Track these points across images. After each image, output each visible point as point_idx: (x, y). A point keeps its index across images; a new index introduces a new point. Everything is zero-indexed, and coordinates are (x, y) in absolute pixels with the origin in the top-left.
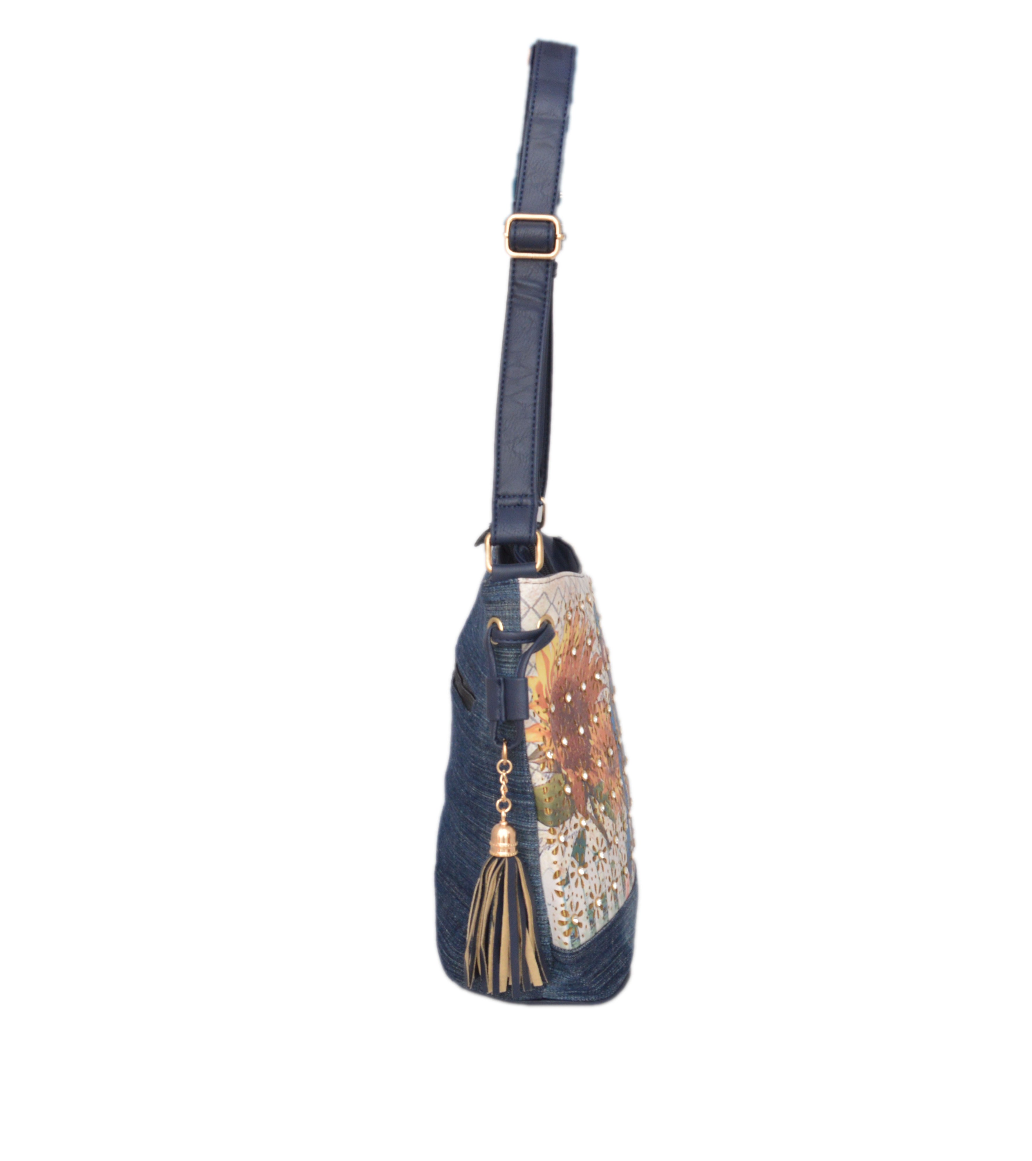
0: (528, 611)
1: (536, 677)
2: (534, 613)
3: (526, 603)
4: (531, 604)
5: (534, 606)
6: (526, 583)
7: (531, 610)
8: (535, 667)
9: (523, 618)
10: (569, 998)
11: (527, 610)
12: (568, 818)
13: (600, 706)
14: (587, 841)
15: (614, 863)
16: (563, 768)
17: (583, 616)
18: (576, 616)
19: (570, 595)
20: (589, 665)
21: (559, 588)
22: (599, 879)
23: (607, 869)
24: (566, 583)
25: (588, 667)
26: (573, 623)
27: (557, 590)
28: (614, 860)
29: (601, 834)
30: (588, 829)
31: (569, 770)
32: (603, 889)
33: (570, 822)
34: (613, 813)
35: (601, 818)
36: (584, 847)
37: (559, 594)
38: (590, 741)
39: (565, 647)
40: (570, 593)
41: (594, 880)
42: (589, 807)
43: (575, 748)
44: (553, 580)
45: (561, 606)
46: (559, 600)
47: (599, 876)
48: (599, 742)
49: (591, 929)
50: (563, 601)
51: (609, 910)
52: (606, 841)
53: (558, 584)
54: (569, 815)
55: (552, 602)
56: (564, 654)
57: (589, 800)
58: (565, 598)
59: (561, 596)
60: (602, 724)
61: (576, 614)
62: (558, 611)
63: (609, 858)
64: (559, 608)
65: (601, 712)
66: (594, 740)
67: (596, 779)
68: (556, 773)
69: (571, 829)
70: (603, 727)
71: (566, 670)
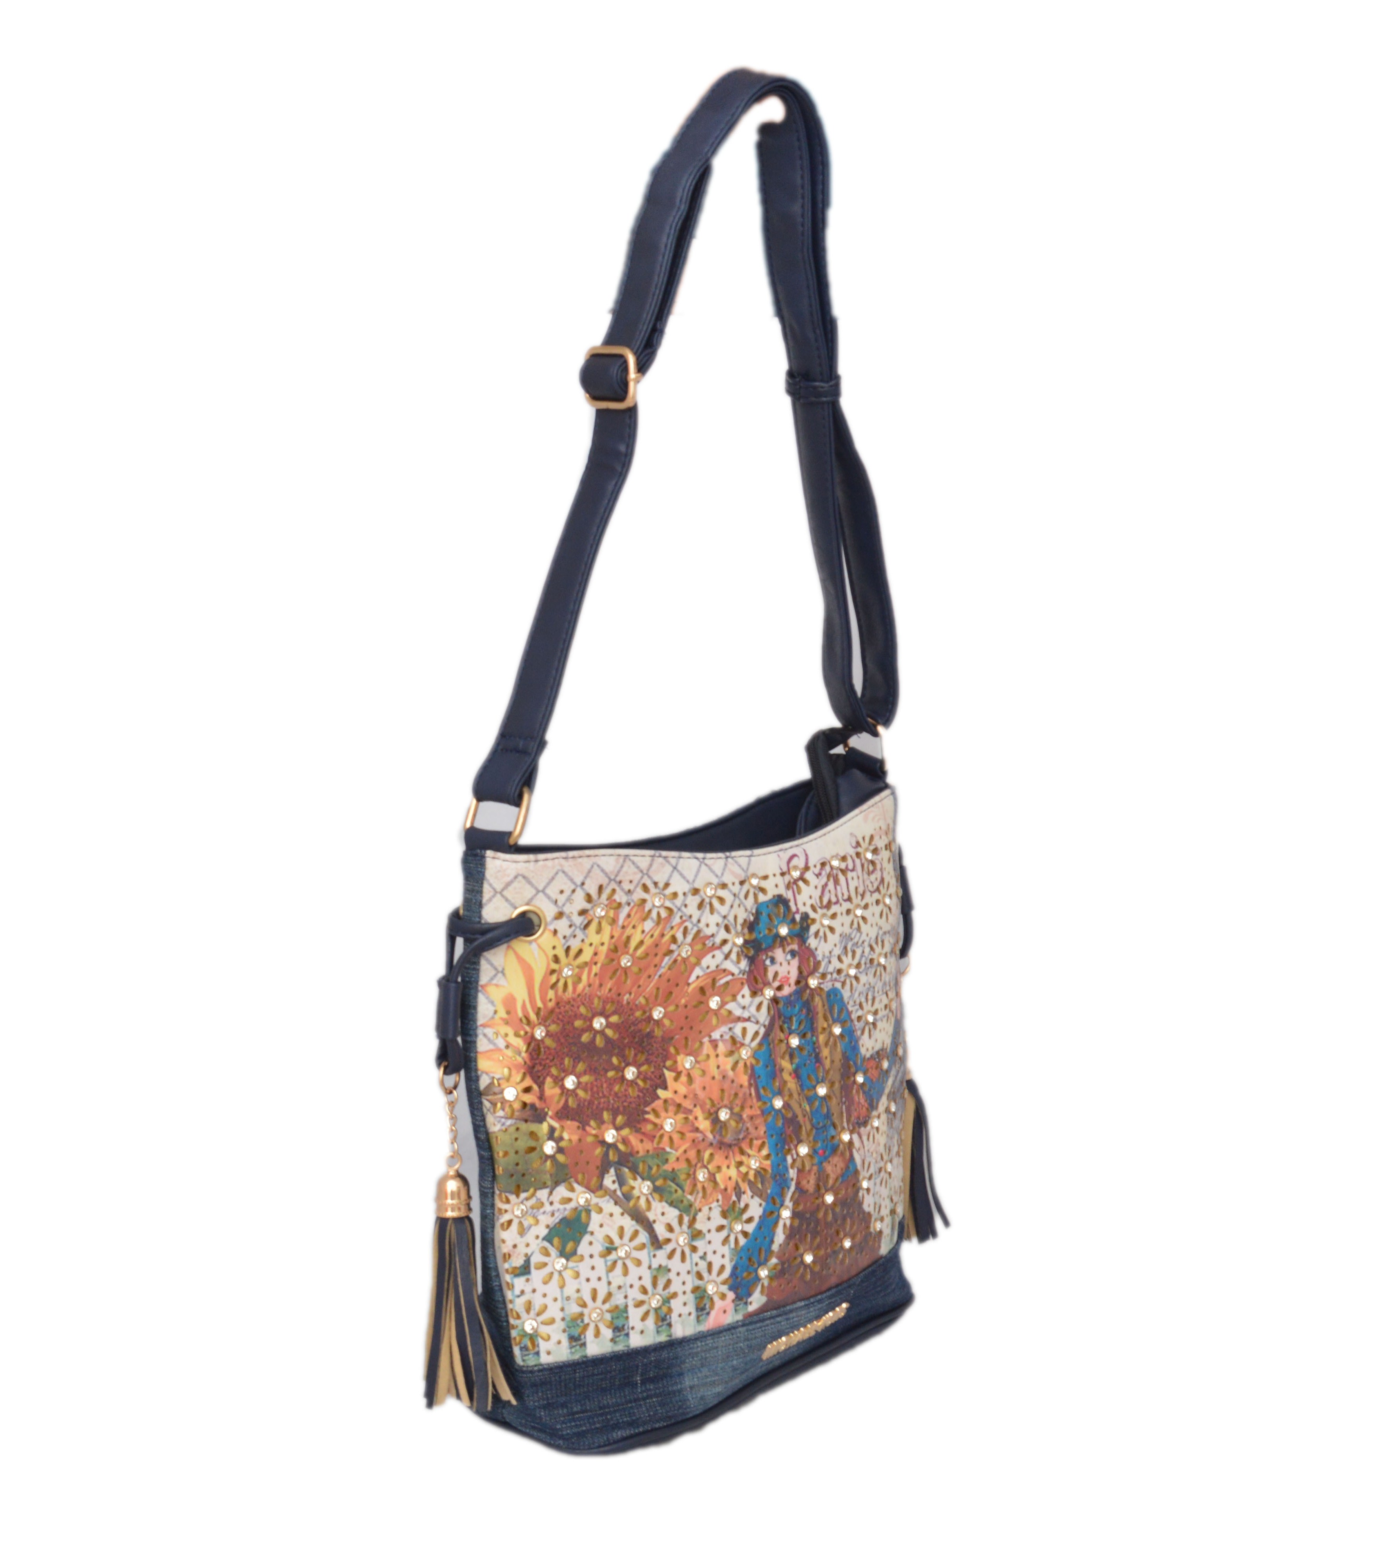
0: (494, 896)
1: (503, 986)
2: (503, 900)
3: (490, 885)
4: (499, 888)
5: (503, 890)
6: (494, 858)
7: (498, 896)
8: (503, 972)
9: (486, 904)
10: (531, 1432)
11: (492, 894)
12: (547, 1187)
13: (716, 1047)
14: (593, 1226)
15: (669, 1270)
16: (551, 1117)
17: (664, 914)
18: (636, 913)
19: (613, 882)
20: (689, 984)
21: (564, 872)
22: (609, 1283)
23: (640, 1275)
24: (598, 866)
25: (686, 987)
26: (624, 922)
27: (557, 873)
28: (669, 1267)
29: (634, 1222)
30: (600, 1210)
31: (569, 1122)
32: (618, 1299)
33: (551, 1193)
34: (688, 1200)
35: (642, 1202)
36: (580, 1233)
37: (565, 879)
38: (660, 1092)
39: (596, 954)
40: (614, 880)
41: (594, 1283)
42: (609, 1181)
43: (604, 1096)
44: (546, 860)
45: (570, 896)
46: (562, 888)
47: (611, 1279)
48: (691, 1096)
49: (571, 1348)
50: (579, 890)
51: (631, 1332)
52: (647, 1235)
53: (561, 865)
54: (549, 1183)
55: (541, 888)
56: (596, 963)
57: (612, 1171)
58: (585, 887)
59: (569, 883)
60: (716, 1072)
61: (635, 910)
62: (560, 903)
63: (650, 1261)
64: (562, 899)
65: (717, 1056)
66: (676, 1092)
67: (649, 1145)
68: (526, 1121)
69: (551, 1203)
70: (717, 1077)
71: (601, 985)
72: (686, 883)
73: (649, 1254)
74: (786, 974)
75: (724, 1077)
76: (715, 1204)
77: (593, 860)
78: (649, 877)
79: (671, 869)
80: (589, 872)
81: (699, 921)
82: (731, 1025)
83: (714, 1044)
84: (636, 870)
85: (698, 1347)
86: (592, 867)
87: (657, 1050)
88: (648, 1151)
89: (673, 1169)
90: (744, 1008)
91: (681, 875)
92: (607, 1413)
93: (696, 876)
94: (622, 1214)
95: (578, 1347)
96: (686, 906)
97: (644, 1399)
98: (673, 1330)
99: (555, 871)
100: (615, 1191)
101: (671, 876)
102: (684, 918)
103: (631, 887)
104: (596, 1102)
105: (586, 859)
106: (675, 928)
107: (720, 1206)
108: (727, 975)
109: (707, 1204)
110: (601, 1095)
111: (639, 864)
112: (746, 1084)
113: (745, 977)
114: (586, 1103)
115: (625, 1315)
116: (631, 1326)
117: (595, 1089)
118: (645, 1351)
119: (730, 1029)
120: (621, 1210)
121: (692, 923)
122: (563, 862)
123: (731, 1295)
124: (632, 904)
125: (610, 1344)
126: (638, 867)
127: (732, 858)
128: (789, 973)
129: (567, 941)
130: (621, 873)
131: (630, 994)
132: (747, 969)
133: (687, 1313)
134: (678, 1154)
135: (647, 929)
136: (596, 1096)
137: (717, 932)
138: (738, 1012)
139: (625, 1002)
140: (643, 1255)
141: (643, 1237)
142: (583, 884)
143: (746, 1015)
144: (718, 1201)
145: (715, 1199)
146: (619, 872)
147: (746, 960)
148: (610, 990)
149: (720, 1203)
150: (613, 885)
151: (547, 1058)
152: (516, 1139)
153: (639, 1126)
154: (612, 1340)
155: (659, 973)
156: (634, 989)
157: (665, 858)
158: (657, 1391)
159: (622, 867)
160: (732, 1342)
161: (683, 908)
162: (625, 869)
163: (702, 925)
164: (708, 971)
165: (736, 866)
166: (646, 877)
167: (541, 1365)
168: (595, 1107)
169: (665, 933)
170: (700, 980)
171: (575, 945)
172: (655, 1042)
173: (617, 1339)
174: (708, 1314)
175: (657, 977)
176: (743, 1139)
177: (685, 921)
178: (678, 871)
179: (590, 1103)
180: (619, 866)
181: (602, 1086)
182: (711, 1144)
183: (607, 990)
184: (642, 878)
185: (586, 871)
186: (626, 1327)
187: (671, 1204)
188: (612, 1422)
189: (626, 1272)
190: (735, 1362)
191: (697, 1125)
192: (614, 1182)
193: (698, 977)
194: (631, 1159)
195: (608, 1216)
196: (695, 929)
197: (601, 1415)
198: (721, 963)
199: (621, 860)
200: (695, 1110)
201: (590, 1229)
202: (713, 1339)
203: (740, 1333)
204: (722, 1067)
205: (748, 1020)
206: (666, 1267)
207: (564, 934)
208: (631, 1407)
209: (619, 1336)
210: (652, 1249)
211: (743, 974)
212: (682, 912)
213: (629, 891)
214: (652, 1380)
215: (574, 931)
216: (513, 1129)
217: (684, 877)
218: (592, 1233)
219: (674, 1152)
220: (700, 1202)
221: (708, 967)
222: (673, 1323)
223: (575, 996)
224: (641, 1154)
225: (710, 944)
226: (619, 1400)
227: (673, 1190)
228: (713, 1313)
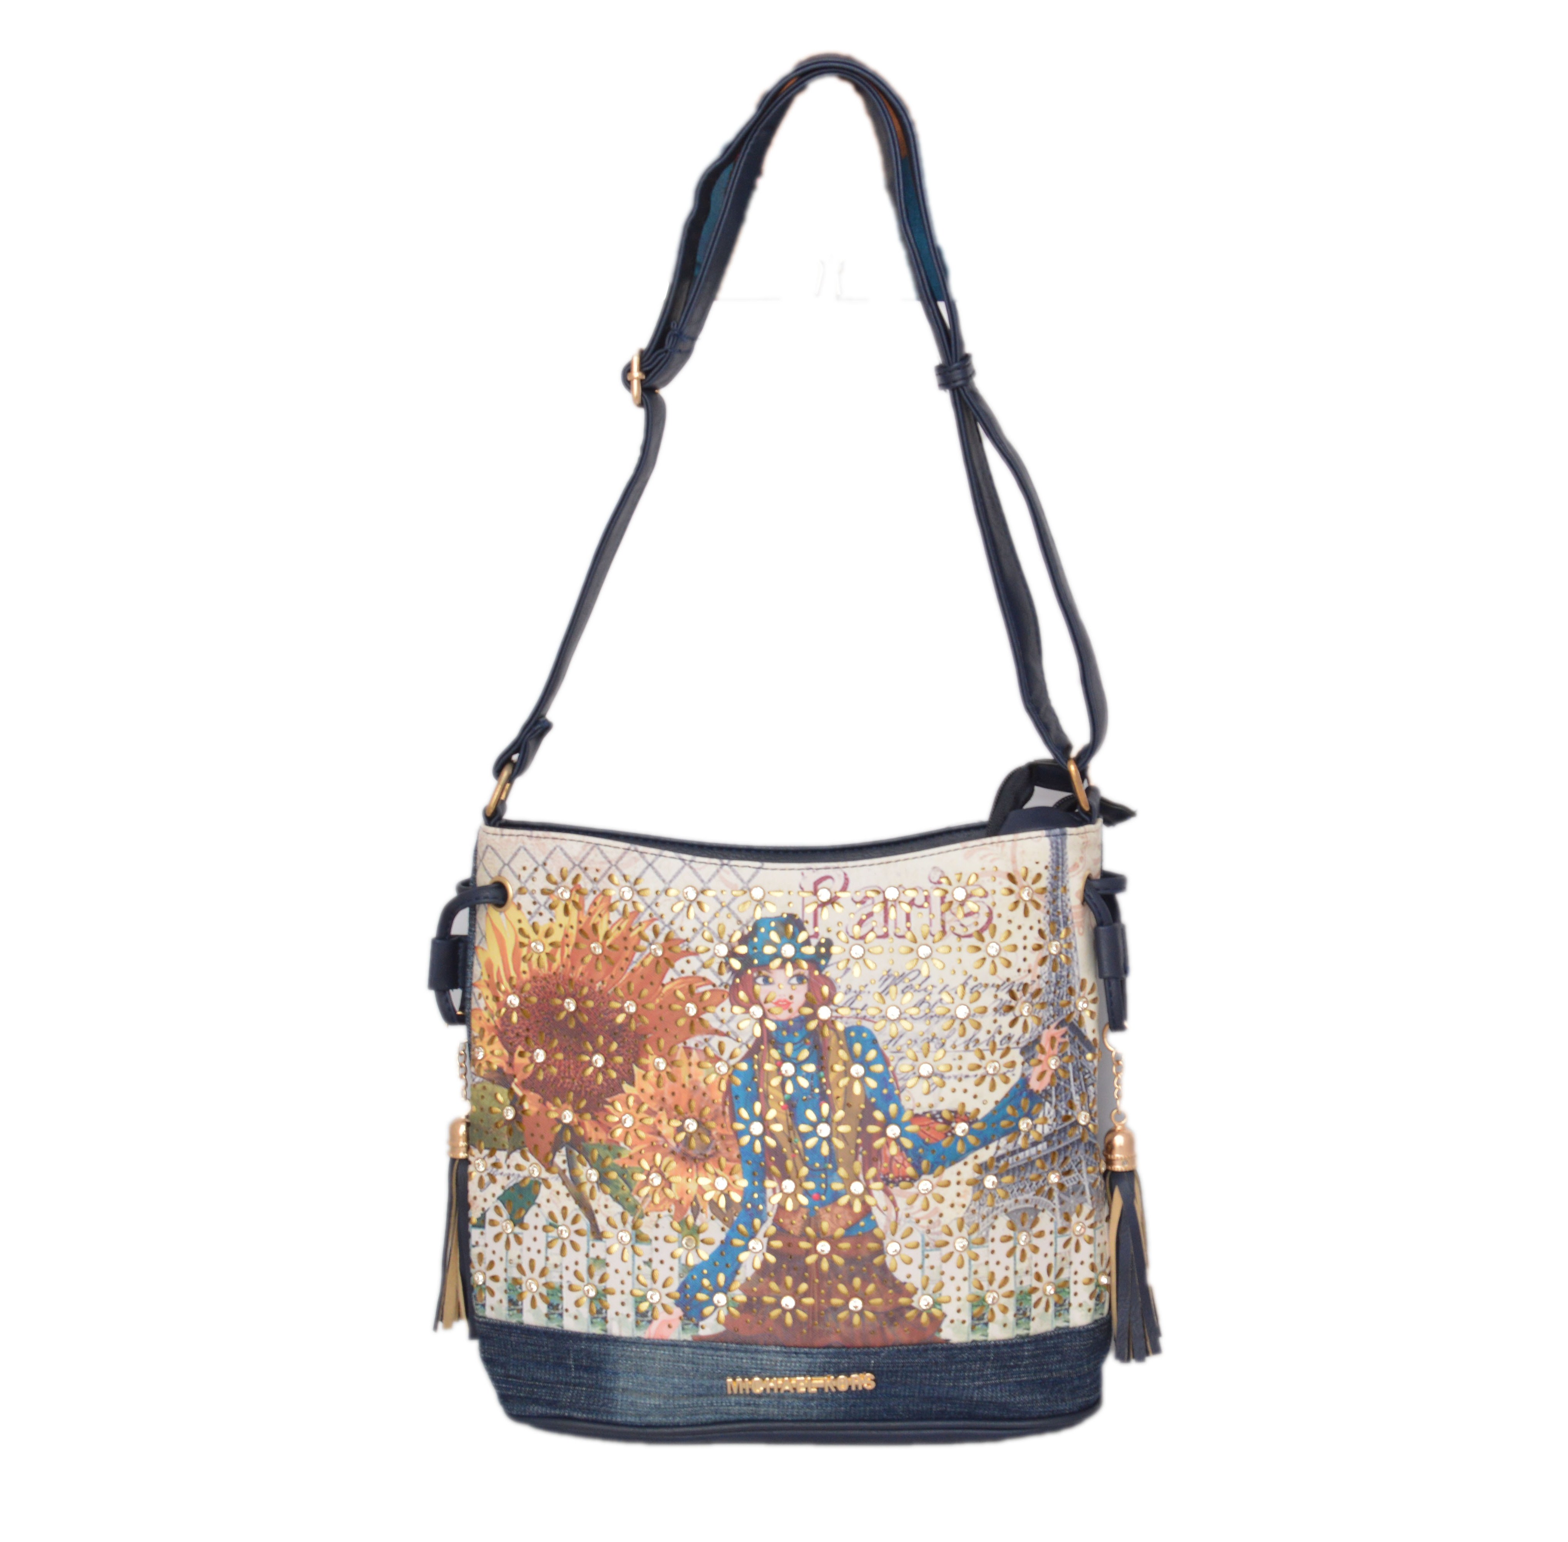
1: (486, 951)
2: (484, 869)
5: (482, 859)
7: (481, 864)
8: (485, 937)
12: (504, 1150)
13: (689, 1055)
14: (541, 1199)
15: (607, 1265)
16: (516, 1085)
17: (630, 909)
18: (601, 902)
19: (577, 868)
20: (663, 985)
21: (525, 849)
22: (547, 1259)
23: (577, 1260)
24: (562, 849)
25: (661, 987)
26: (590, 908)
27: (519, 850)
28: (608, 1261)
29: (577, 1206)
30: (548, 1187)
31: (532, 1094)
32: (553, 1277)
33: (508, 1157)
34: (635, 1201)
35: (587, 1189)
36: (529, 1202)
37: (527, 857)
38: (626, 1087)
39: (567, 936)
40: (579, 865)
41: (533, 1254)
42: (560, 1159)
43: (569, 1077)
44: (510, 835)
45: (532, 873)
46: (525, 864)
47: (549, 1255)
48: (659, 1098)
49: (510, 1310)
50: (540, 869)
51: (565, 1314)
52: (588, 1223)
53: (523, 843)
54: (507, 1146)
55: (506, 862)
56: (568, 945)
57: (564, 1150)
58: (547, 867)
59: (531, 861)
60: (686, 1080)
61: (600, 899)
62: (523, 879)
63: (588, 1249)
64: (525, 875)
65: (690, 1064)
66: (642, 1090)
67: (602, 1135)
68: (493, 1082)
69: (508, 1167)
70: (687, 1085)
71: (573, 968)
72: (661, 882)
73: (588, 1241)
74: (787, 998)
75: (694, 1088)
76: (666, 1213)
77: (558, 842)
78: (618, 869)
79: (645, 865)
80: (551, 853)
81: (672, 923)
82: (707, 1037)
83: (688, 1052)
84: (603, 860)
85: (632, 1351)
86: (555, 849)
87: (629, 1044)
88: (600, 1140)
89: (624, 1165)
90: (722, 1021)
91: (657, 872)
92: (536, 1386)
93: (675, 877)
94: (568, 1195)
95: (515, 1312)
96: (657, 905)
97: (575, 1385)
98: (608, 1326)
99: (517, 847)
100: (564, 1171)
101: (644, 872)
102: (654, 917)
103: (598, 876)
104: (561, 1081)
105: (550, 841)
106: (644, 925)
107: (671, 1216)
108: (706, 985)
109: (657, 1211)
110: (567, 1074)
111: (608, 855)
112: (720, 1100)
113: (728, 990)
114: (552, 1080)
115: (559, 1295)
116: (565, 1307)
117: (563, 1068)
118: (576, 1337)
119: (706, 1040)
120: (567, 1191)
121: (663, 923)
122: (526, 839)
123: (678, 1312)
124: (598, 893)
125: (545, 1319)
126: (606, 857)
127: (731, 866)
128: (791, 997)
129: (532, 917)
130: (587, 861)
131: (603, 982)
132: (730, 982)
133: (625, 1313)
134: (633, 1152)
135: (613, 921)
136: (562, 1075)
137: (693, 938)
138: (716, 1025)
139: (597, 989)
140: (582, 1241)
141: (584, 1224)
142: (545, 864)
143: (724, 1029)
144: (669, 1211)
145: (667, 1208)
146: (584, 859)
147: (730, 973)
148: (582, 974)
149: (672, 1213)
150: (577, 871)
151: (520, 1028)
152: (483, 1097)
153: (596, 1114)
154: (547, 1315)
155: (631, 967)
156: (607, 978)
157: (641, 853)
158: (590, 1382)
159: (588, 854)
160: (672, 1359)
161: (654, 907)
162: (591, 857)
163: (675, 927)
164: (683, 975)
165: (732, 874)
166: (614, 868)
167: (485, 1318)
168: (559, 1085)
169: (633, 927)
170: (675, 983)
171: (543, 923)
172: (627, 1036)
173: (552, 1316)
174: (650, 1322)
175: (629, 971)
176: (711, 1156)
177: (655, 920)
178: (653, 868)
179: (556, 1080)
180: (584, 853)
181: (569, 1067)
182: (673, 1152)
183: (578, 975)
184: (610, 868)
185: (548, 852)
186: (560, 1307)
187: (616, 1199)
188: (535, 1396)
189: (563, 1252)
190: (676, 1380)
191: (659, 1128)
192: (564, 1162)
193: (672, 980)
194: (583, 1144)
195: (555, 1194)
196: (667, 930)
197: (531, 1386)
198: (699, 970)
199: (589, 847)
200: (660, 1113)
201: (538, 1201)
202: (650, 1348)
203: (684, 1352)
204: (694, 1077)
205: (727, 1035)
206: (605, 1260)
207: (529, 910)
208: (559, 1389)
209: (553, 1314)
210: (591, 1238)
211: (726, 987)
212: (652, 909)
213: (595, 879)
214: (587, 1369)
215: (539, 908)
216: (479, 1087)
217: (659, 875)
218: (539, 1206)
219: (628, 1148)
220: (649, 1206)
221: (683, 972)
222: (609, 1319)
223: (551, 973)
224: (593, 1141)
225: (685, 949)
226: (551, 1378)
227: (620, 1186)
228: (655, 1324)
